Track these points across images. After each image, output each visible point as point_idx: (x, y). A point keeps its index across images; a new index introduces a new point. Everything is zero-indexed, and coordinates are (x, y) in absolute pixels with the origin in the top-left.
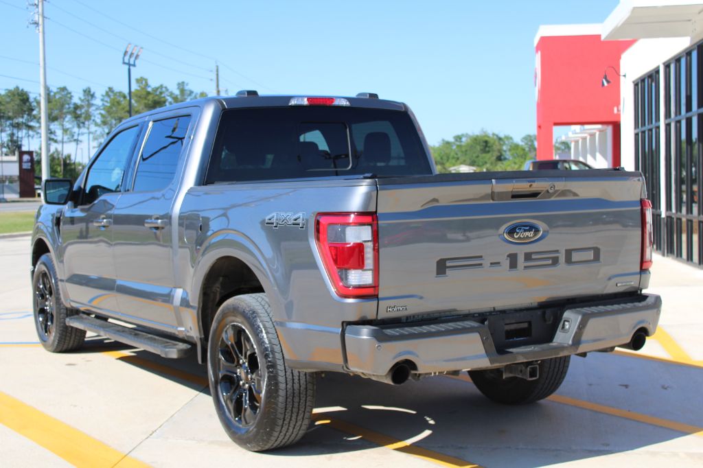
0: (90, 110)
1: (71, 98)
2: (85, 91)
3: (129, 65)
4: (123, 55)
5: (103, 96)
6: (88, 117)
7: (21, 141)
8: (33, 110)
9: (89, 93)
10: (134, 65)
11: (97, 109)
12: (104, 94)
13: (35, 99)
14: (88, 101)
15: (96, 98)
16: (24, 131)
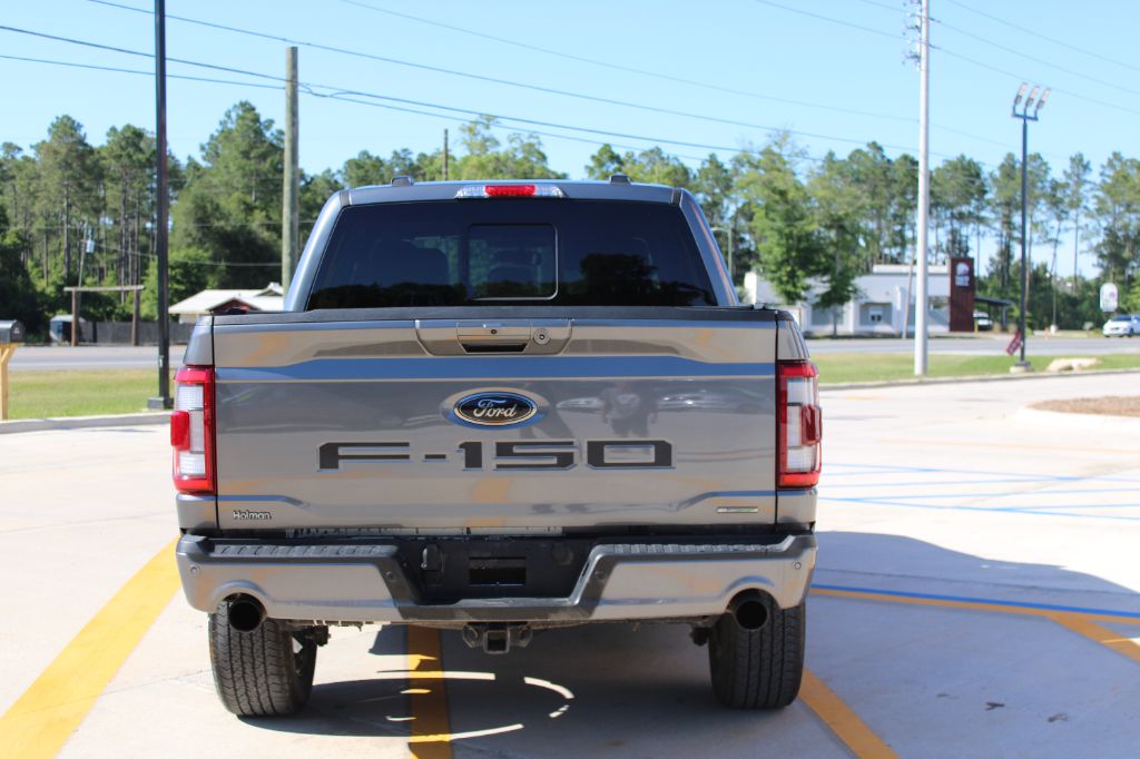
0: (1082, 190)
1: (1046, 172)
2: (1073, 160)
3: (1025, 117)
5: (1103, 167)
6: (1075, 204)
7: (966, 241)
8: (985, 192)
9: (1080, 164)
10: (1035, 119)
11: (1092, 189)
12: (1105, 163)
13: (991, 174)
14: (1078, 176)
15: (1090, 170)
16: (972, 226)
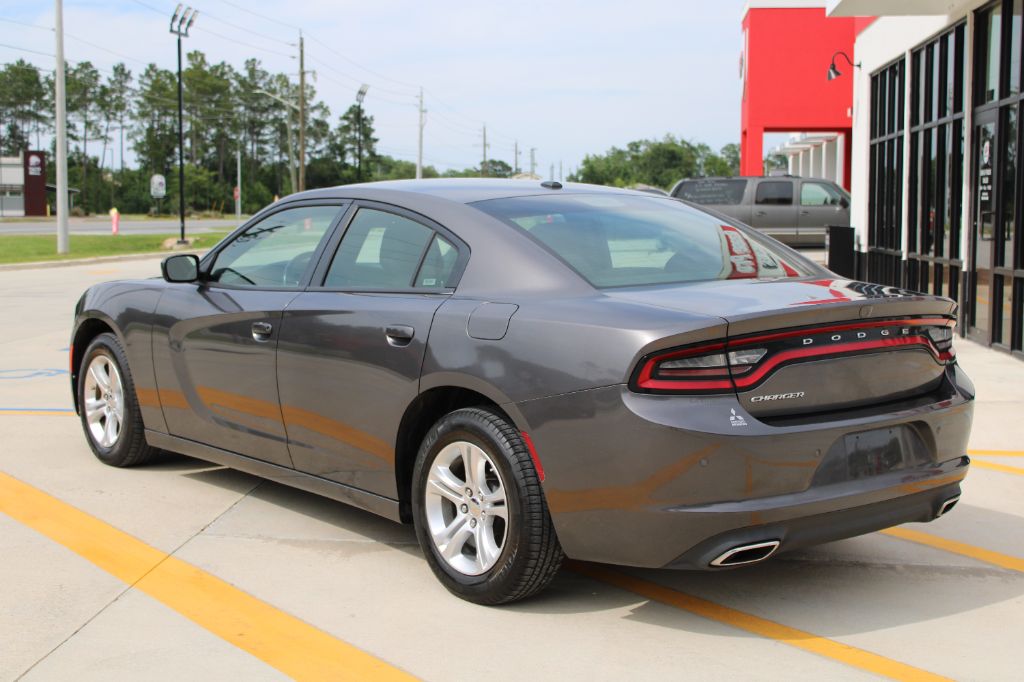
0: (124, 96)
1: (96, 78)
2: (116, 69)
3: (179, 34)
4: (170, 21)
5: (141, 76)
6: (121, 107)
7: (27, 138)
8: (44, 94)
9: (121, 71)
10: (186, 35)
11: (133, 95)
12: (143, 73)
13: (47, 78)
14: (121, 83)
15: (131, 78)
16: (32, 123)
